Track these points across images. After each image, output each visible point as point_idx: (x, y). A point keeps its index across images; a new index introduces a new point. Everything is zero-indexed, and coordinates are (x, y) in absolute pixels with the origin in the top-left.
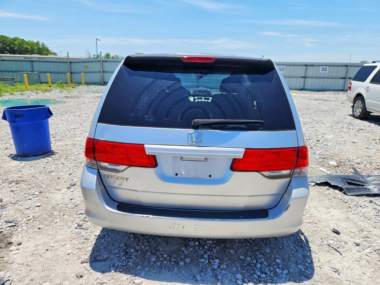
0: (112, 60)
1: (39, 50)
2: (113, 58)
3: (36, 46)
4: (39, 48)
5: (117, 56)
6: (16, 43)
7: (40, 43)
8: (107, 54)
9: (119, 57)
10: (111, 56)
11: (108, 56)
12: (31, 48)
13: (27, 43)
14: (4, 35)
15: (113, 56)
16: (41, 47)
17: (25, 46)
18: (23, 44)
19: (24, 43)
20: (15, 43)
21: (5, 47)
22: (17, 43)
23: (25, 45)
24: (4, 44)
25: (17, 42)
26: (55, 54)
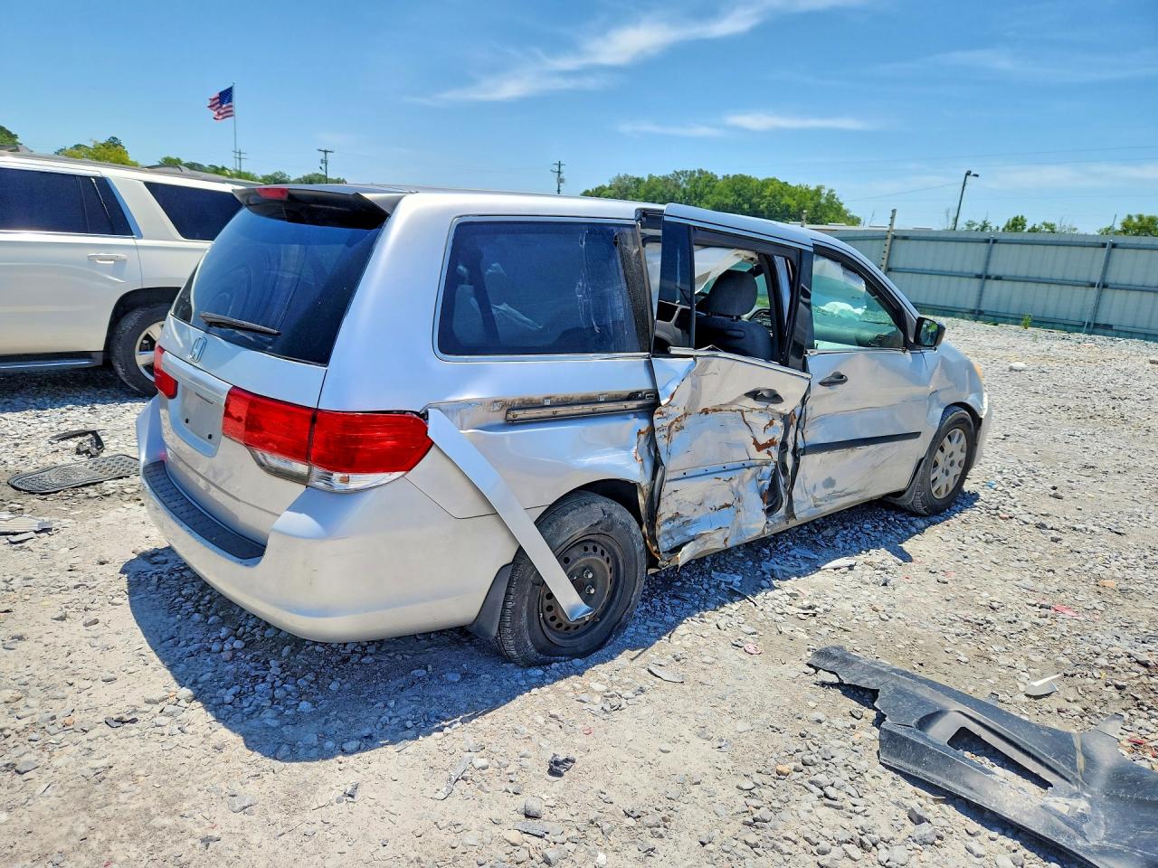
0: (1031, 237)
1: (816, 210)
2: (1033, 230)
3: (812, 199)
4: (818, 205)
5: (1051, 228)
6: (767, 192)
7: (825, 192)
8: (1016, 219)
9: (1057, 230)
10: (1029, 226)
11: (1017, 224)
12: (798, 205)
13: (793, 193)
14: (747, 174)
15: (1036, 227)
16: (823, 201)
17: (787, 200)
18: (782, 196)
19: (784, 193)
20: (765, 194)
21: (739, 204)
22: (768, 194)
23: (786, 197)
24: (740, 195)
25: (770, 190)
26: (856, 221)
